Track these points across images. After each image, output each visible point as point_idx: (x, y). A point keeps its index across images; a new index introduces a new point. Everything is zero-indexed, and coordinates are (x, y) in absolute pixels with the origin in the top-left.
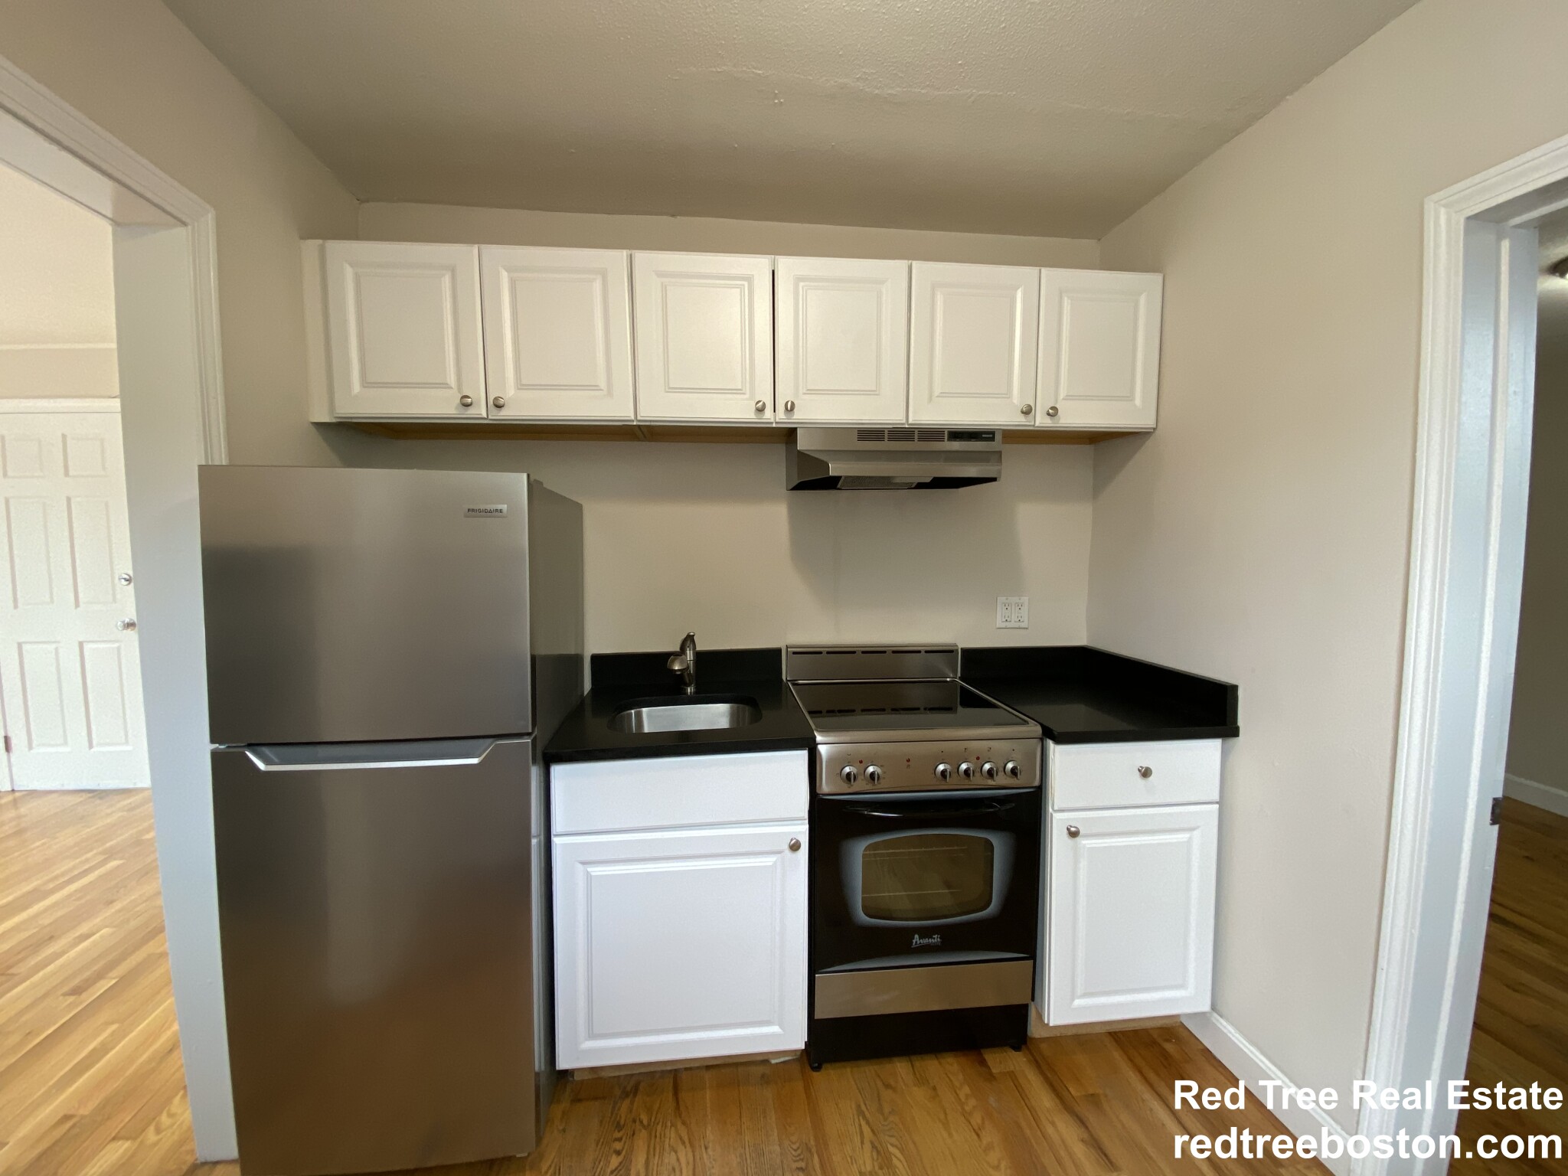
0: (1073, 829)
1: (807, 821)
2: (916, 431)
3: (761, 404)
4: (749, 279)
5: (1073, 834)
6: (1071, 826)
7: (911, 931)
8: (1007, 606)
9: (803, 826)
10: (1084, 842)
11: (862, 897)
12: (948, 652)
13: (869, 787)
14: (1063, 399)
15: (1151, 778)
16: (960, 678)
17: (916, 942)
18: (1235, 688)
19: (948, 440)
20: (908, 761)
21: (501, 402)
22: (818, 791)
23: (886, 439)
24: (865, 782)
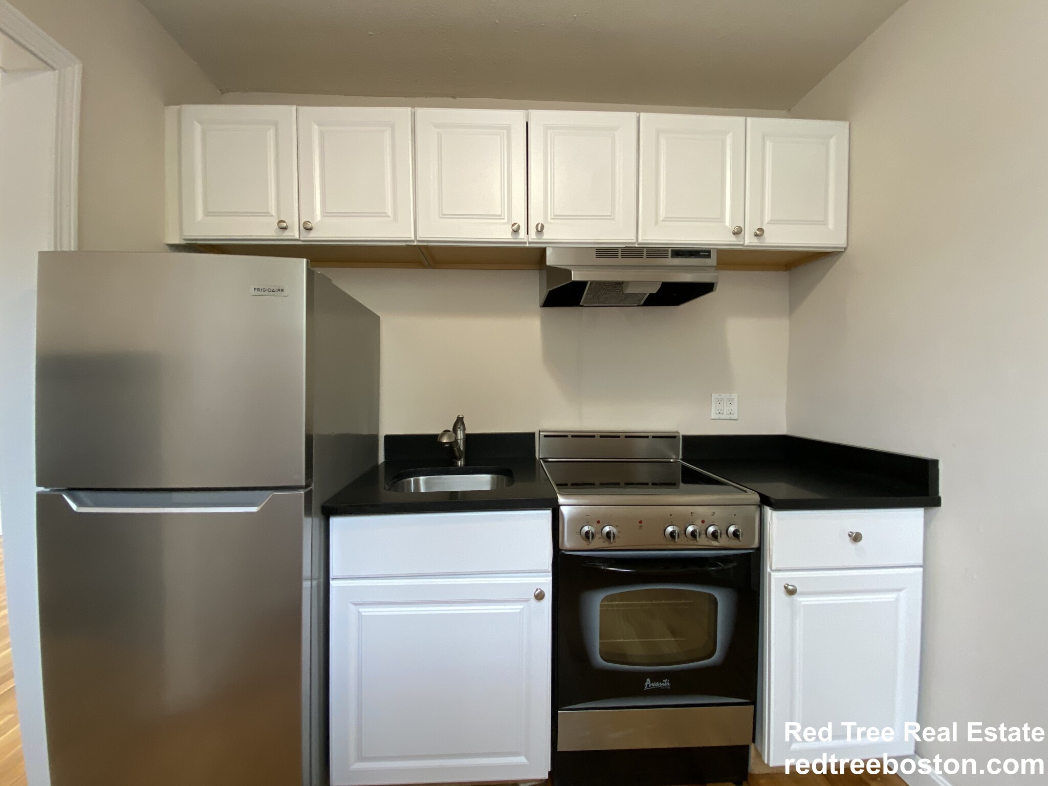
0: (790, 588)
1: (551, 574)
2: (645, 249)
3: (516, 226)
4: (508, 129)
5: (791, 592)
6: (788, 585)
7: (644, 675)
8: (719, 401)
9: (547, 578)
10: (800, 600)
11: (600, 643)
12: (670, 437)
13: (605, 545)
14: (768, 223)
15: (860, 543)
16: (682, 459)
17: (648, 685)
18: (936, 462)
19: (672, 257)
20: (641, 522)
21: (309, 226)
22: (560, 547)
23: (620, 256)
24: (602, 540)
